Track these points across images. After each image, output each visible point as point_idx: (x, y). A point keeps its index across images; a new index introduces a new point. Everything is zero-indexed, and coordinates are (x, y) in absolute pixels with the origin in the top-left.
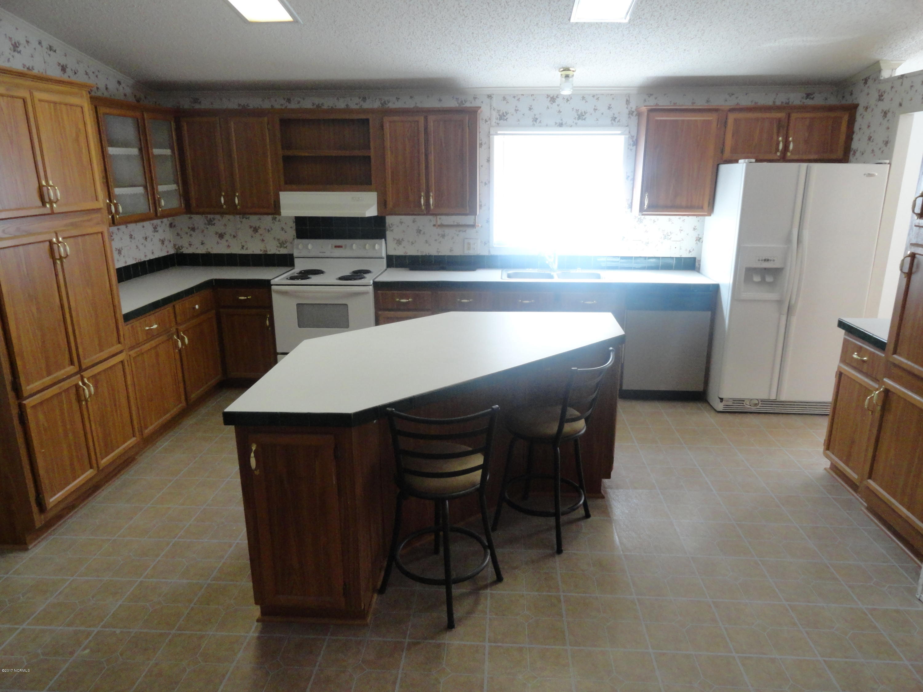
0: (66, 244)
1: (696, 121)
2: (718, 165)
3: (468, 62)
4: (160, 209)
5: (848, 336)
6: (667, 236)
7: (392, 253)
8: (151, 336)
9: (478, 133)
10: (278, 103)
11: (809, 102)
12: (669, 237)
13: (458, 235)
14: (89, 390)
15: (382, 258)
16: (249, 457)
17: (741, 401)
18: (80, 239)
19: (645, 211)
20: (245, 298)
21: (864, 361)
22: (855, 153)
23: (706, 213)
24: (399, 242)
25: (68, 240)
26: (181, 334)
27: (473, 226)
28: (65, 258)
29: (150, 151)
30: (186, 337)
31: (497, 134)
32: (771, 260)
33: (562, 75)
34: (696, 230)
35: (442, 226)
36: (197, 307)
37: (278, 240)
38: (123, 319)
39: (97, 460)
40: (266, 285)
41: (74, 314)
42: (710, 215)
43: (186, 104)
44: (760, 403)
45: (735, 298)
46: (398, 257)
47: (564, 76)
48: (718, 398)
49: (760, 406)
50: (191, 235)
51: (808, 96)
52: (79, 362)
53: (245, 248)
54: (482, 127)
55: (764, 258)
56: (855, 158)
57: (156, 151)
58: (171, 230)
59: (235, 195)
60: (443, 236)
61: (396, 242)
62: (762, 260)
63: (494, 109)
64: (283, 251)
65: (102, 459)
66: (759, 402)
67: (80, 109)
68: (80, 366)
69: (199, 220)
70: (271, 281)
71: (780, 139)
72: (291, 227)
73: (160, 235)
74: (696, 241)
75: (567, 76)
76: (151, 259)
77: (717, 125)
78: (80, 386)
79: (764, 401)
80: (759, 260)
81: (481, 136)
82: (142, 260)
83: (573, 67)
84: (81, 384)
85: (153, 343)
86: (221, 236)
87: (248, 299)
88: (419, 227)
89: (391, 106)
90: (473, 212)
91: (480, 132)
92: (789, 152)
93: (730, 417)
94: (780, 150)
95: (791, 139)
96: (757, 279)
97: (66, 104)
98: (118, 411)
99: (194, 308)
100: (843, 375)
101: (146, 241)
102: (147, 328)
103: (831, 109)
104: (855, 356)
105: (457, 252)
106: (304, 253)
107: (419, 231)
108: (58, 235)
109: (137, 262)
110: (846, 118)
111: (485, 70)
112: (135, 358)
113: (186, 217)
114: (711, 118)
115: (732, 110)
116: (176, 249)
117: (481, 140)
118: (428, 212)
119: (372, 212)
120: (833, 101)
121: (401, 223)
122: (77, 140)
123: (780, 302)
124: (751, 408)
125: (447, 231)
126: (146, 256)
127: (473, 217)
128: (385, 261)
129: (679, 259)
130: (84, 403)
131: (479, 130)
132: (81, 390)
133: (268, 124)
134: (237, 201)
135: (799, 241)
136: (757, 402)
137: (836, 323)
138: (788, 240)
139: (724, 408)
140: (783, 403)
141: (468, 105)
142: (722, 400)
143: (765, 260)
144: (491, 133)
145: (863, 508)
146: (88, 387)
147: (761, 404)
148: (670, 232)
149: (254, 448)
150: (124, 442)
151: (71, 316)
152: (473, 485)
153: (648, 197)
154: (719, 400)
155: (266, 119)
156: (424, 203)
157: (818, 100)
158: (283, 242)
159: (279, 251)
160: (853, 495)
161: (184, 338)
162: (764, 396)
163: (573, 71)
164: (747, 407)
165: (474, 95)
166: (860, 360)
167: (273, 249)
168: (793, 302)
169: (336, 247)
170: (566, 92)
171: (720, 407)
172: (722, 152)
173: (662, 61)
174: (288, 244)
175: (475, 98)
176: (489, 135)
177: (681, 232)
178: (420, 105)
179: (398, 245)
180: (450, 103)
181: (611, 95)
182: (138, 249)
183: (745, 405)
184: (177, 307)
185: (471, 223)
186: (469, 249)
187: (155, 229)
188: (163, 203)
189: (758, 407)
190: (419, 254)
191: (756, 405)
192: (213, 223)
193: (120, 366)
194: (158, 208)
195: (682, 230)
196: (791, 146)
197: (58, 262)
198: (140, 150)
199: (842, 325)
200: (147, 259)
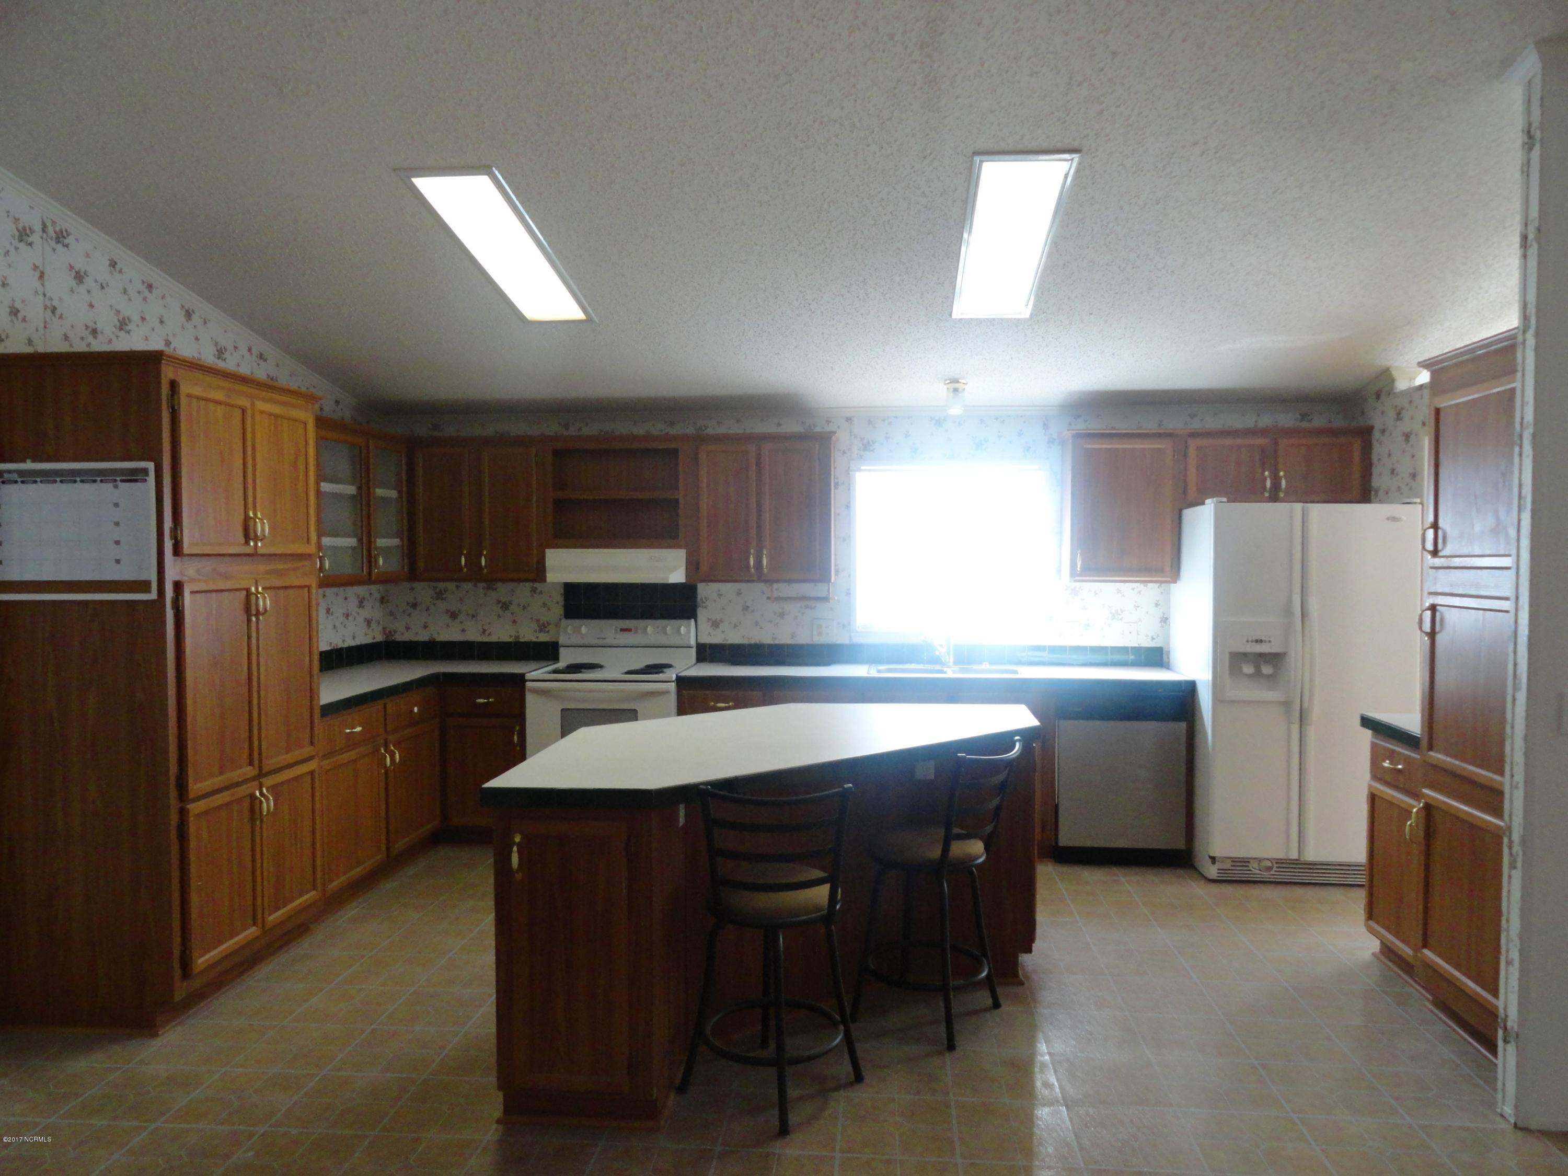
0: (266, 595)
1: (1144, 449)
2: (1180, 511)
3: (818, 371)
4: (376, 571)
5: (1376, 738)
6: (1116, 615)
7: (704, 640)
8: (352, 742)
9: (832, 469)
10: (552, 428)
11: (1305, 425)
12: (1120, 617)
13: (803, 613)
14: (268, 805)
15: (690, 647)
16: (510, 852)
17: (1244, 862)
18: (282, 591)
19: (1078, 575)
20: (485, 701)
21: (1400, 771)
22: (1376, 492)
23: (1169, 579)
24: (716, 624)
25: (269, 591)
26: (390, 747)
27: (826, 599)
28: (263, 614)
29: (372, 490)
30: (397, 752)
31: (859, 470)
32: (1265, 642)
33: (948, 388)
34: (1159, 607)
35: (779, 599)
36: (416, 709)
37: (538, 621)
38: (319, 715)
39: (263, 914)
40: (520, 680)
41: (262, 693)
42: (1175, 582)
43: (422, 430)
44: (1275, 865)
45: (1218, 699)
46: (713, 647)
47: (951, 390)
48: (1208, 858)
49: (1276, 871)
50: (409, 615)
51: (1304, 416)
52: (260, 761)
53: (487, 633)
54: (838, 462)
55: (1254, 638)
56: (1378, 499)
57: (380, 492)
58: (382, 607)
59: (482, 554)
60: (782, 615)
61: (710, 624)
62: (1252, 641)
63: (856, 437)
64: (543, 638)
65: (269, 915)
66: (1273, 865)
67: (302, 426)
68: (260, 768)
69: (424, 592)
70: (526, 674)
71: (1267, 473)
72: (558, 603)
73: (366, 613)
74: (1161, 622)
75: (956, 390)
76: (351, 645)
77: (1174, 456)
78: (256, 798)
79: (1283, 863)
80: (1248, 641)
81: (837, 472)
82: (339, 647)
83: (963, 378)
84: (258, 794)
85: (352, 755)
86: (454, 616)
87: (489, 702)
88: (745, 602)
89: (710, 431)
90: (824, 577)
91: (835, 468)
92: (1282, 491)
93: (1228, 889)
94: (1268, 489)
95: (1282, 473)
96: (1248, 669)
97: (289, 419)
98: (299, 846)
99: (412, 711)
100: (1376, 798)
101: (348, 619)
102: (348, 731)
103: (1334, 433)
104: (1386, 764)
105: (803, 638)
106: (575, 640)
107: (746, 608)
108: (259, 584)
109: (332, 648)
110: (1357, 445)
111: (841, 382)
112: (327, 771)
113: (407, 585)
114: (1164, 446)
115: (1193, 435)
116: (385, 634)
117: (837, 478)
118: (760, 577)
119: (677, 576)
120: (1339, 422)
121: (720, 595)
122: (295, 466)
123: (1286, 705)
124: (1261, 874)
125: (789, 607)
126: (344, 641)
127: (826, 585)
128: (693, 651)
129: (1137, 650)
130: (258, 823)
131: (834, 465)
132: (257, 802)
133: (536, 455)
134: (483, 563)
135: (1304, 615)
136: (1269, 864)
137: (1358, 721)
138: (1288, 611)
139: (1218, 873)
140: (1311, 866)
141: (818, 429)
142: (1213, 859)
143: (1257, 641)
144: (851, 468)
145: (1427, 1004)
146: (267, 799)
147: (1277, 867)
148: (1121, 610)
149: (517, 839)
150: (301, 895)
151: (259, 697)
152: (817, 908)
153: (1081, 554)
154: (1210, 861)
155: (534, 450)
156: (754, 564)
157: (1318, 422)
158: (544, 623)
159: (537, 637)
160: (1412, 986)
161: (395, 753)
162: (1281, 855)
163: (964, 384)
164: (1255, 871)
165: (827, 418)
166: (1392, 769)
167: (528, 634)
168: (1306, 704)
169: (622, 630)
170: (956, 411)
171: (1212, 871)
172: (1185, 492)
173: (1085, 369)
174: (551, 626)
175: (828, 422)
176: (848, 471)
177: (1136, 609)
178: (748, 431)
179: (714, 629)
180: (791, 427)
181: (1021, 416)
182: (335, 630)
183: (1251, 869)
184: (389, 706)
185: (822, 594)
186: (820, 634)
187: (361, 604)
188: (381, 561)
189: (1273, 872)
190: (745, 642)
191: (1269, 869)
192: (443, 596)
193: (308, 779)
194: (373, 567)
195: (1138, 607)
196: (1283, 483)
197: (254, 619)
198: (359, 488)
199: (1366, 722)
200: (346, 645)
